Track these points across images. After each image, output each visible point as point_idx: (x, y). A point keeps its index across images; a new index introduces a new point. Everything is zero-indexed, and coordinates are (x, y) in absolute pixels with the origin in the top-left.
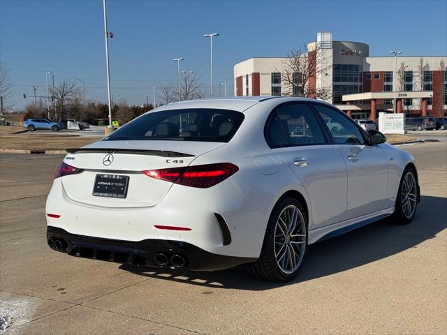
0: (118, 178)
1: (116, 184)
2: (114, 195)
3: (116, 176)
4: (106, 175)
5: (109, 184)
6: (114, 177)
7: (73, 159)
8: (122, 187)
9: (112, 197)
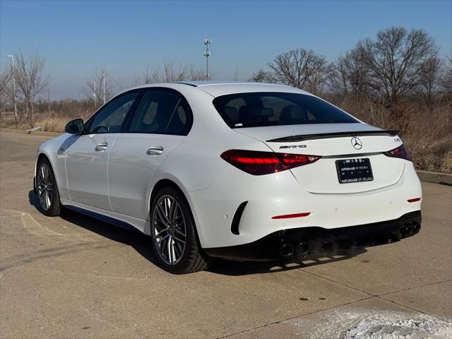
0: (360, 161)
1: (361, 168)
2: (364, 179)
3: (358, 159)
4: (348, 160)
5: (354, 168)
6: (356, 161)
7: (305, 146)
8: (367, 169)
9: (362, 181)
